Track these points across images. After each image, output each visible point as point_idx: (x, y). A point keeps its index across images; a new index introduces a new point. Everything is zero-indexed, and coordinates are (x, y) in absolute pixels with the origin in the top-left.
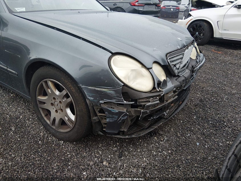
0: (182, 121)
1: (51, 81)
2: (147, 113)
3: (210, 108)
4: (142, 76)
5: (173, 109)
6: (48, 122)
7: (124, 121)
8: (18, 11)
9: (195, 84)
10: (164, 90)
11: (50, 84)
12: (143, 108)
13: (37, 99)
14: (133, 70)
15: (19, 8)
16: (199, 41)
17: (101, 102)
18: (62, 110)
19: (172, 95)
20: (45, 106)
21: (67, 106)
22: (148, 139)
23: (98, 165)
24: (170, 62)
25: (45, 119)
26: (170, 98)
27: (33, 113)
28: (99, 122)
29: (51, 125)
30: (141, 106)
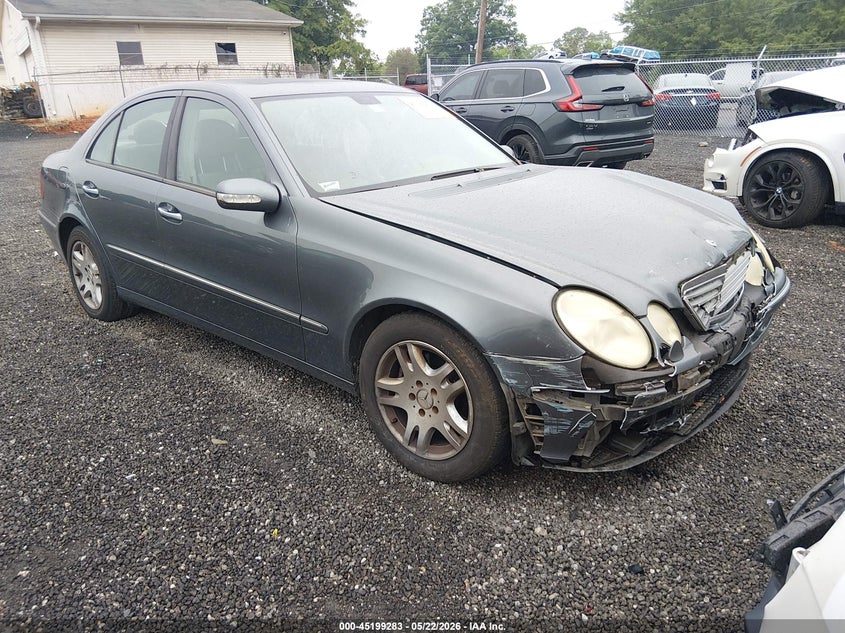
0: (727, 449)
1: (416, 345)
2: (638, 415)
3: (807, 418)
4: (626, 333)
5: (701, 415)
6: (399, 437)
7: (584, 433)
8: (326, 190)
9: (770, 350)
10: (678, 365)
11: (414, 352)
12: (629, 405)
13: (377, 386)
14: (604, 322)
15: (326, 184)
16: (788, 213)
17: (533, 388)
18: (436, 409)
19: (697, 377)
20: (395, 401)
21: (449, 401)
22: (639, 485)
23: (524, 534)
24: (687, 302)
25: (392, 430)
26: (692, 383)
27: (346, 421)
28: (527, 435)
29: (406, 445)
30: (624, 398)
